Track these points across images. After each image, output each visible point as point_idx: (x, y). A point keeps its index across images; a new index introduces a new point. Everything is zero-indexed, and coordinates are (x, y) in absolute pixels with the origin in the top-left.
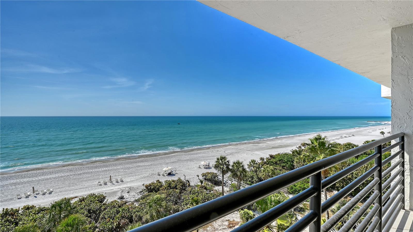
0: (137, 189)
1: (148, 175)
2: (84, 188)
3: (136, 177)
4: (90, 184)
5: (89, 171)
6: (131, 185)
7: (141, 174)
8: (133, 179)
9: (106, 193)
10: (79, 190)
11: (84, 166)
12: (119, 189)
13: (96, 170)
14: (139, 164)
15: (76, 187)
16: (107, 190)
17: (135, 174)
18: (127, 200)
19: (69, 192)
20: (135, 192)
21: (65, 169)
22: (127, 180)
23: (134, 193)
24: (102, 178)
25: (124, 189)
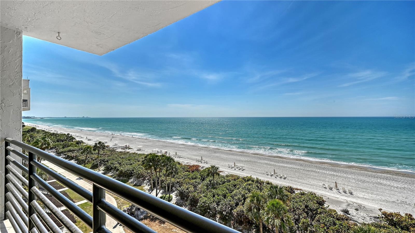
0: (371, 212)
1: (395, 201)
2: (309, 185)
3: (373, 195)
4: (316, 183)
5: (316, 170)
6: (362, 203)
7: (382, 195)
8: (367, 196)
9: (328, 198)
10: (305, 185)
11: (312, 164)
12: (345, 201)
13: (323, 171)
14: (381, 181)
15: (303, 181)
16: (331, 196)
17: (372, 192)
18: (353, 217)
19: (297, 183)
20: (367, 214)
21: (297, 163)
22: (359, 195)
23: (365, 214)
24: (328, 182)
25: (351, 203)
